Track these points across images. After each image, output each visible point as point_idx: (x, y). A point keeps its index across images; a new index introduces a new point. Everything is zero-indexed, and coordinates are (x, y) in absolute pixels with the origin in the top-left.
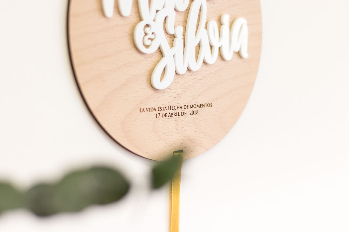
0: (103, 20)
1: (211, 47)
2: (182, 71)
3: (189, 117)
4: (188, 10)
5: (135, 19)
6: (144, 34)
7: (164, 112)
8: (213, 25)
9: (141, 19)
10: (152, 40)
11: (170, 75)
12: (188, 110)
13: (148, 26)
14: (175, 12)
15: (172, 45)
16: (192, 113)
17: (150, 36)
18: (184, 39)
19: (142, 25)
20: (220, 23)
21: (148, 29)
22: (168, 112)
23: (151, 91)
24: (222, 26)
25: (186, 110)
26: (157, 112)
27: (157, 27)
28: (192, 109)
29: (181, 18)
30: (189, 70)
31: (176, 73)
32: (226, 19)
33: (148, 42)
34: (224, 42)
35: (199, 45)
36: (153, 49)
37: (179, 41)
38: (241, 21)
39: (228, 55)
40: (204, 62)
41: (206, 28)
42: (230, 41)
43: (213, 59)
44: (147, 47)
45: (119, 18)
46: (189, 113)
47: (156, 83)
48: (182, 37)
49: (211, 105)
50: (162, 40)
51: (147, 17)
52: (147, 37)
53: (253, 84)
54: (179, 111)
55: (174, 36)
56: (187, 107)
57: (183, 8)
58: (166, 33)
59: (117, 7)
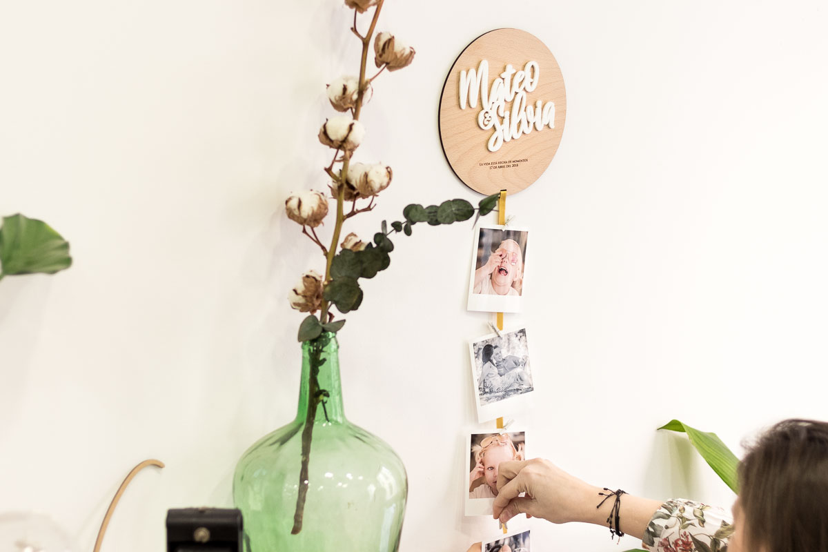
0: (459, 111)
1: (528, 122)
2: (508, 139)
3: (512, 169)
4: (514, 100)
5: (479, 108)
6: (484, 118)
7: (495, 165)
8: (530, 108)
9: (483, 109)
10: (489, 121)
11: (500, 142)
12: (511, 164)
13: (487, 112)
14: (504, 103)
15: (502, 123)
16: (514, 166)
17: (488, 119)
18: (510, 119)
19: (484, 112)
20: (535, 107)
21: (486, 115)
22: (497, 165)
23: (487, 152)
24: (536, 109)
26: (491, 166)
27: (493, 113)
28: (514, 163)
29: (509, 106)
30: (512, 138)
31: (504, 141)
32: (539, 104)
33: (486, 123)
34: (537, 119)
35: (520, 122)
36: (490, 126)
37: (506, 121)
38: (550, 104)
39: (540, 127)
40: (523, 132)
41: (525, 111)
42: (542, 118)
43: (529, 130)
44: (486, 125)
45: (469, 109)
46: (511, 166)
47: (491, 147)
48: (509, 117)
49: (527, 160)
50: (495, 121)
51: (486, 108)
52: (486, 120)
53: (558, 145)
54: (505, 165)
55: (504, 118)
56: (510, 162)
57: (509, 100)
58: (498, 115)
59: (468, 103)
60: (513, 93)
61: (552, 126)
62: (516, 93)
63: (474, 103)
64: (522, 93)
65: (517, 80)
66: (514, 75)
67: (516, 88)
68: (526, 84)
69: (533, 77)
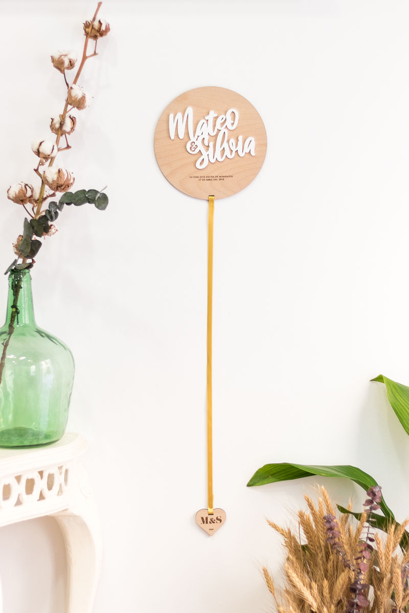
0: (169, 140)
3: (218, 181)
5: (186, 139)
7: (204, 178)
8: (232, 141)
19: (190, 142)
22: (206, 179)
23: (195, 170)
25: (216, 178)
26: (200, 178)
27: (199, 143)
28: (220, 178)
32: (240, 138)
37: (211, 149)
42: (243, 148)
45: (178, 139)
46: (218, 179)
49: (232, 176)
51: (193, 139)
53: (261, 168)
54: (213, 178)
56: (217, 177)
57: (213, 134)
59: (177, 135)
61: (253, 153)
63: (181, 135)
65: (219, 121)
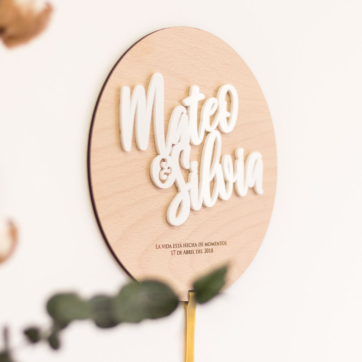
0: (121, 154)
1: (226, 182)
2: (197, 207)
3: (203, 255)
4: (203, 144)
5: (151, 153)
6: (161, 169)
7: (180, 249)
8: (228, 159)
9: (157, 154)
10: (167, 174)
11: (185, 211)
12: (203, 248)
13: (164, 160)
14: (189, 147)
15: (187, 180)
16: (207, 251)
17: (166, 170)
18: (199, 174)
19: (158, 159)
20: (235, 158)
21: (164, 164)
22: (183, 249)
23: (167, 228)
24: (236, 161)
25: (201, 248)
26: (173, 249)
27: (173, 162)
28: (207, 247)
29: (196, 152)
30: (204, 206)
31: (192, 209)
32: (240, 153)
33: (164, 177)
34: (239, 177)
35: (214, 181)
36: (169, 184)
37: (194, 175)
38: (255, 156)
39: (243, 191)
40: (219, 199)
41: (220, 162)
42: (245, 176)
43: (227, 195)
44: (163, 181)
45: (136, 152)
46: (204, 251)
47: (172, 219)
48: (197, 171)
49: (225, 243)
50: (177, 175)
52: (163, 172)
54: (194, 249)
55: (189, 171)
56: (202, 244)
58: (182, 167)
59: (135, 141)
60: (202, 134)
61: (260, 190)
62: (207, 133)
63: (144, 143)
64: (215, 134)
65: (207, 112)
66: (202, 103)
67: (205, 125)
68: (221, 119)
69: (229, 109)
